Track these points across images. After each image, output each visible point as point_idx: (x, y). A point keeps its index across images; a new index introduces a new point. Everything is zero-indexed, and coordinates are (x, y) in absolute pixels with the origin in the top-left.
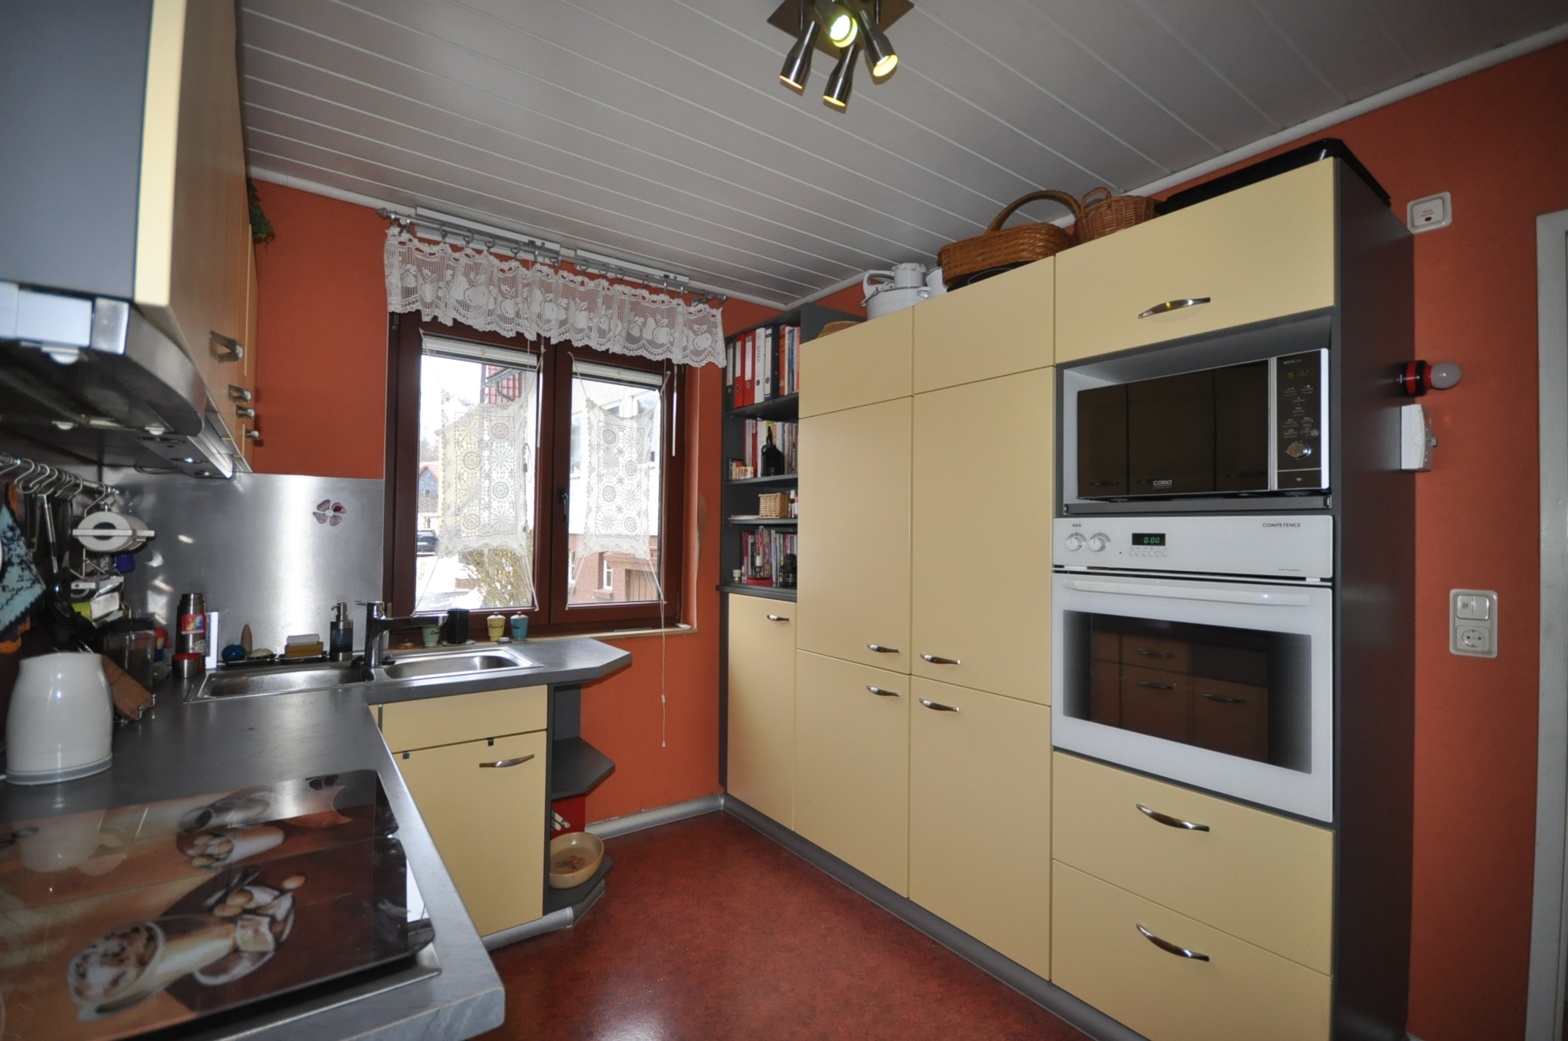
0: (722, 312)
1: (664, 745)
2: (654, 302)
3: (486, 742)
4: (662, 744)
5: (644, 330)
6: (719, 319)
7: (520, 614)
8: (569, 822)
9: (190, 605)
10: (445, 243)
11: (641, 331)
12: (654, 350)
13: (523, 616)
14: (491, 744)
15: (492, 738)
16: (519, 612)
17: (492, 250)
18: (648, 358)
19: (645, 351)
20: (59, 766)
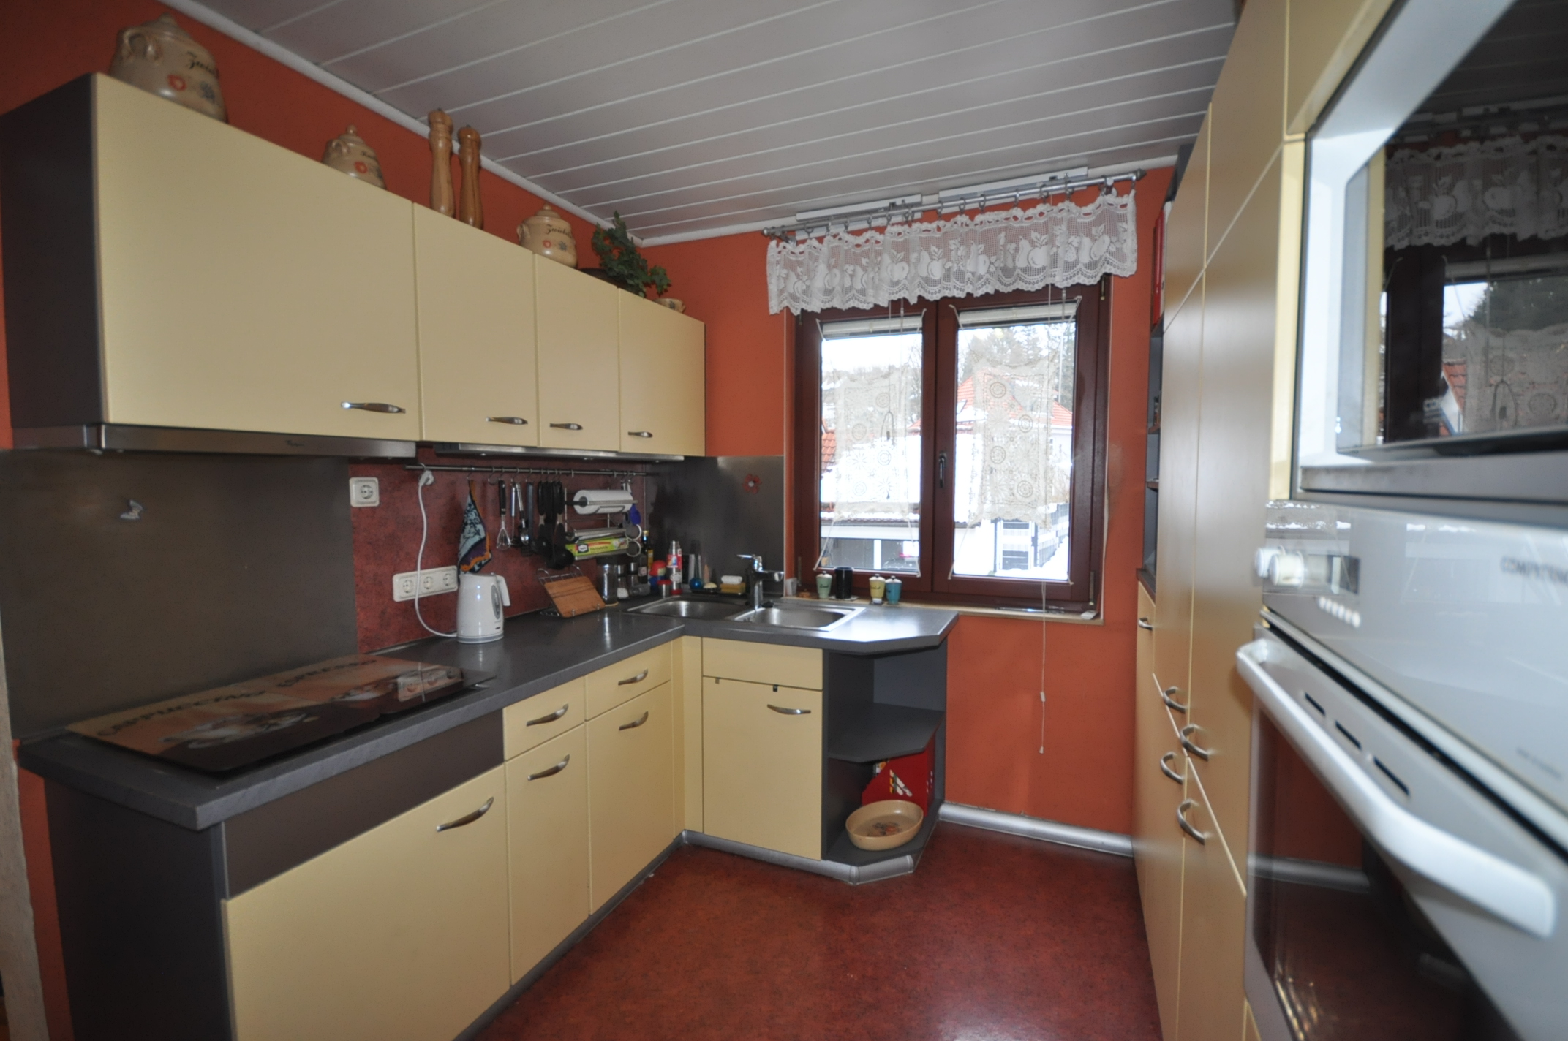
0: (1136, 197)
1: (1042, 751)
2: (1029, 218)
3: (771, 687)
4: (1039, 749)
5: (1017, 257)
6: (1131, 208)
7: (893, 579)
8: (911, 791)
9: (672, 549)
10: (811, 239)
11: (1014, 260)
12: (1032, 277)
13: (897, 581)
14: (775, 690)
15: (776, 686)
16: (893, 577)
17: (850, 228)
18: (1026, 289)
19: (1021, 282)
20: (480, 633)
